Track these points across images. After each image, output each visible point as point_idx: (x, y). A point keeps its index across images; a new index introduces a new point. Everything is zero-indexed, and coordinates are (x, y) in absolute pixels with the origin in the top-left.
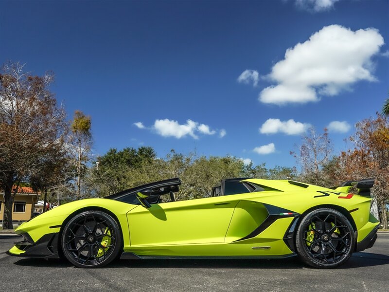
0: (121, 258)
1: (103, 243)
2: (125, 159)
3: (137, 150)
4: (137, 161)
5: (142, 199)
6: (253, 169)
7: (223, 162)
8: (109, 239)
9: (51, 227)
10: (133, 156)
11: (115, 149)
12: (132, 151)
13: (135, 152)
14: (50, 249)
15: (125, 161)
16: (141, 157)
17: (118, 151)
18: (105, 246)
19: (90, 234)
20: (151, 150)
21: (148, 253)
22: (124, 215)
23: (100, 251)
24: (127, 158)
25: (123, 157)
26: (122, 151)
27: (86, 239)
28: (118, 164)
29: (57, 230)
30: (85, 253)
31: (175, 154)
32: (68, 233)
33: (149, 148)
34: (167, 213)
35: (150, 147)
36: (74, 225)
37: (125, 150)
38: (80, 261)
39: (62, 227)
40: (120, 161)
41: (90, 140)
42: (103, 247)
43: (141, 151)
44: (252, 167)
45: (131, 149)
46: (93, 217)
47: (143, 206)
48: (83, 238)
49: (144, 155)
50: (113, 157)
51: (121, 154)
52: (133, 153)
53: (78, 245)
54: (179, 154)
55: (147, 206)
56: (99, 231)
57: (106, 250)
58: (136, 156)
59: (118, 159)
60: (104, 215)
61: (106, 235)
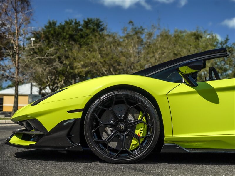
0: (162, 150)
1: (137, 132)
2: (67, 34)
3: (82, 23)
4: (82, 37)
5: (186, 76)
6: (230, 46)
7: (193, 37)
8: (144, 127)
9: (69, 112)
10: (76, 30)
11: (55, 21)
12: (76, 23)
13: (80, 25)
14: (70, 138)
15: (68, 36)
16: (88, 31)
17: (58, 24)
18: (141, 135)
19: (121, 121)
20: (100, 22)
21: (195, 145)
22: (164, 95)
23: (134, 142)
24: (70, 32)
25: (65, 31)
26: (63, 23)
27: (114, 127)
28: (59, 40)
29: (79, 115)
30: (113, 145)
31: (134, 27)
32: (93, 118)
33: (97, 20)
34: (220, 94)
35: (98, 18)
36: (99, 108)
37: (67, 22)
38: (110, 155)
39: (85, 111)
40: (61, 37)
41: (28, 10)
42: (138, 138)
43: (87, 23)
44: (228, 44)
45: (74, 21)
46: (124, 98)
47: (187, 84)
48: (110, 126)
49: (90, 29)
50: (52, 32)
51: (62, 28)
52: (77, 27)
53: (104, 134)
54: (139, 27)
55: (192, 85)
56: (130, 117)
57: (141, 140)
58: (81, 30)
59: (58, 34)
60: (138, 96)
61: (141, 121)
